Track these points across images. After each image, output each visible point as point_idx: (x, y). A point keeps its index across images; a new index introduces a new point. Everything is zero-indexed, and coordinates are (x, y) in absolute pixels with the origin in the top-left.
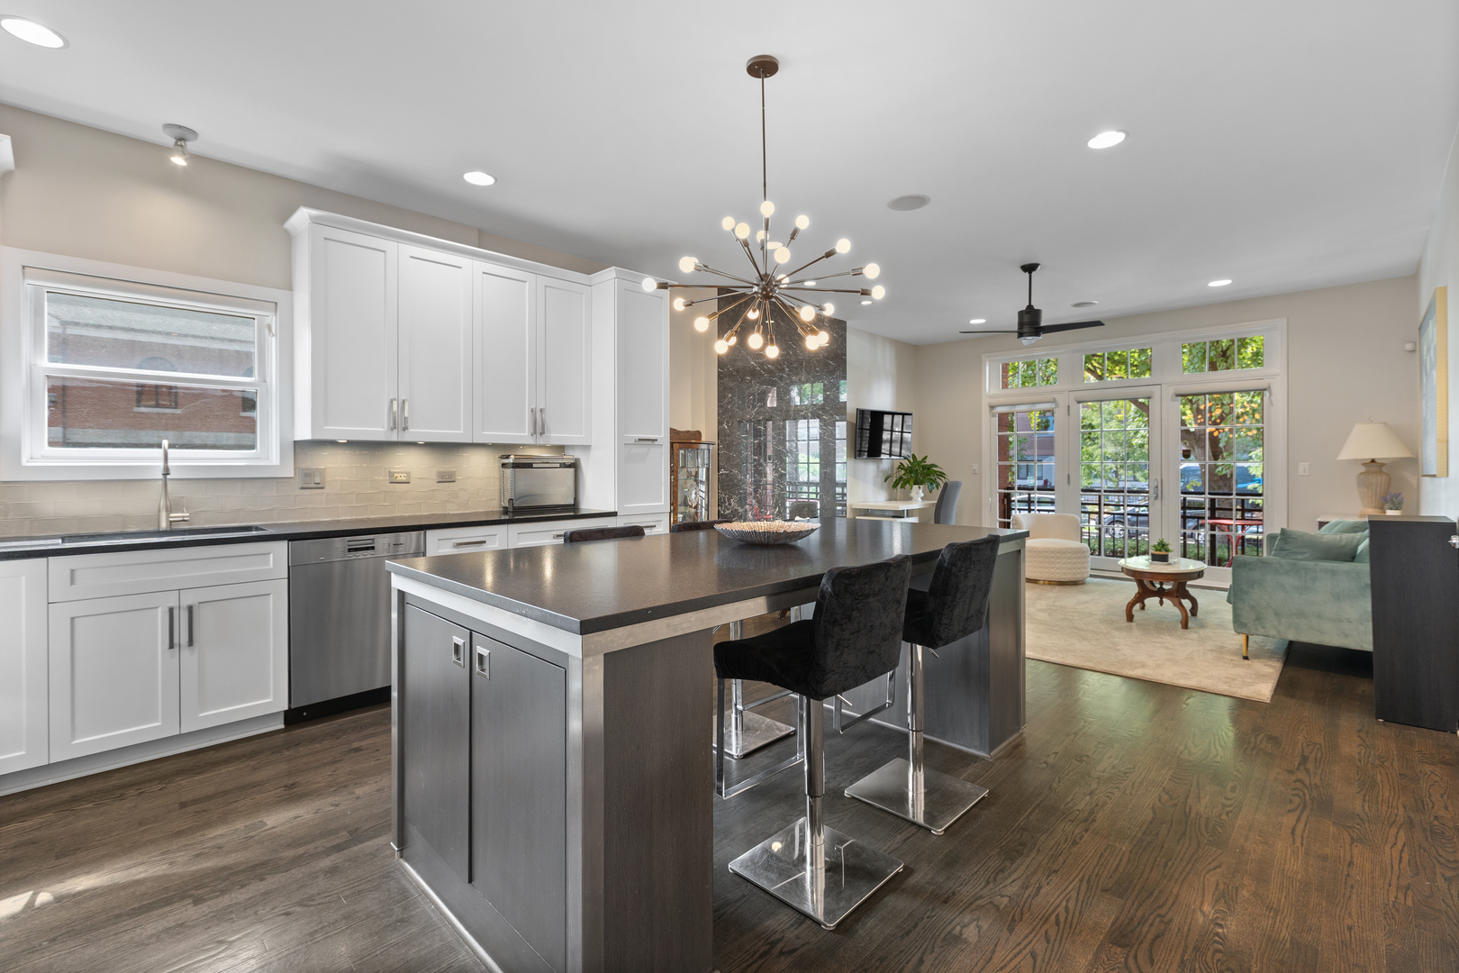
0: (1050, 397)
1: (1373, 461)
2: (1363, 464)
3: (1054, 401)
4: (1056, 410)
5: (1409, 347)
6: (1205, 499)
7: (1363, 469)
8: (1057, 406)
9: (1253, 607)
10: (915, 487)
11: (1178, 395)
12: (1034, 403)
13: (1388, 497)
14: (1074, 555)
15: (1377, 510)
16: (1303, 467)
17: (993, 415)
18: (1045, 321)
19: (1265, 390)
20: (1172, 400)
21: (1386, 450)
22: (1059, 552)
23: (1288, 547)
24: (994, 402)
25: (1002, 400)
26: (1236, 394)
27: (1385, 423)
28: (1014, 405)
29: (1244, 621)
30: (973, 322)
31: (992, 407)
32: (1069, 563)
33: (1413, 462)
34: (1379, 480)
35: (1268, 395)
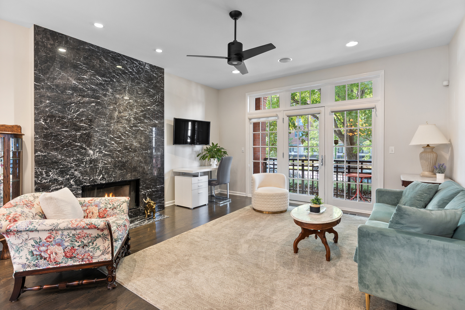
0: (274, 114)
1: (428, 145)
2: (423, 147)
3: (277, 116)
4: (278, 120)
5: (445, 83)
6: (345, 165)
7: (422, 150)
8: (278, 118)
9: (374, 272)
10: (212, 159)
11: (332, 112)
12: (268, 117)
13: (437, 166)
14: (280, 197)
15: (431, 173)
16: (392, 149)
17: (251, 123)
19: (373, 108)
20: (330, 115)
21: (435, 140)
22: (272, 196)
23: (403, 222)
24: (251, 117)
25: (255, 116)
26: (358, 111)
27: (435, 125)
28: (260, 118)
29: (367, 283)
31: (250, 119)
32: (277, 202)
33: (449, 146)
34: (431, 156)
35: (375, 111)
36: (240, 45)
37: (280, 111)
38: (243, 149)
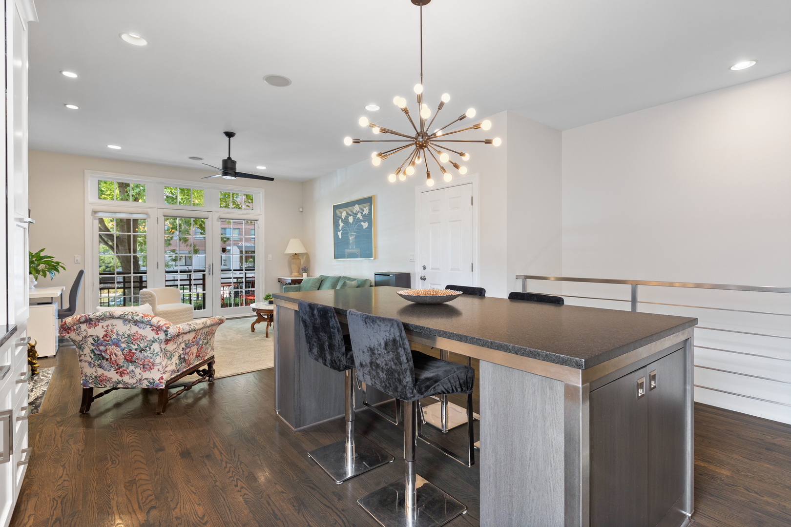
0: (144, 210)
1: (296, 254)
2: (293, 255)
3: (147, 213)
4: (148, 220)
5: (301, 210)
8: (149, 217)
11: (220, 219)
12: (132, 213)
15: (298, 273)
16: (270, 257)
17: (95, 218)
18: (239, 169)
19: (257, 221)
20: (218, 221)
21: (300, 250)
28: (115, 213)
30: (110, 146)
31: (95, 212)
34: (298, 261)
36: (234, 163)
37: (152, 208)
38: (78, 258)
